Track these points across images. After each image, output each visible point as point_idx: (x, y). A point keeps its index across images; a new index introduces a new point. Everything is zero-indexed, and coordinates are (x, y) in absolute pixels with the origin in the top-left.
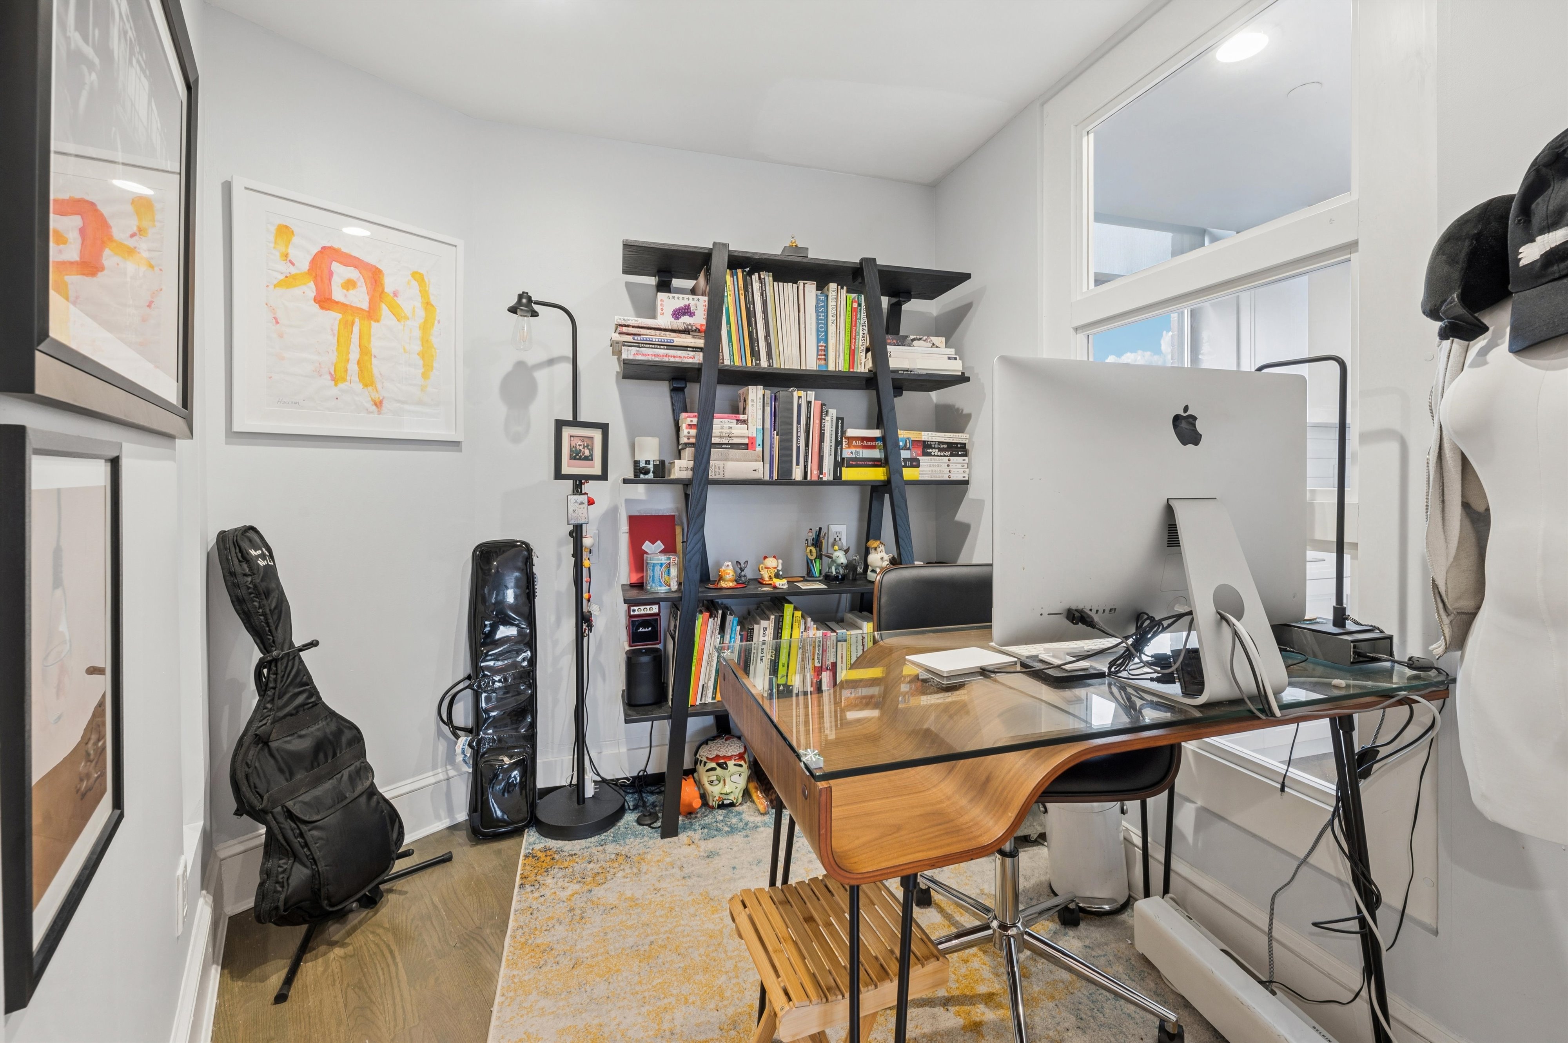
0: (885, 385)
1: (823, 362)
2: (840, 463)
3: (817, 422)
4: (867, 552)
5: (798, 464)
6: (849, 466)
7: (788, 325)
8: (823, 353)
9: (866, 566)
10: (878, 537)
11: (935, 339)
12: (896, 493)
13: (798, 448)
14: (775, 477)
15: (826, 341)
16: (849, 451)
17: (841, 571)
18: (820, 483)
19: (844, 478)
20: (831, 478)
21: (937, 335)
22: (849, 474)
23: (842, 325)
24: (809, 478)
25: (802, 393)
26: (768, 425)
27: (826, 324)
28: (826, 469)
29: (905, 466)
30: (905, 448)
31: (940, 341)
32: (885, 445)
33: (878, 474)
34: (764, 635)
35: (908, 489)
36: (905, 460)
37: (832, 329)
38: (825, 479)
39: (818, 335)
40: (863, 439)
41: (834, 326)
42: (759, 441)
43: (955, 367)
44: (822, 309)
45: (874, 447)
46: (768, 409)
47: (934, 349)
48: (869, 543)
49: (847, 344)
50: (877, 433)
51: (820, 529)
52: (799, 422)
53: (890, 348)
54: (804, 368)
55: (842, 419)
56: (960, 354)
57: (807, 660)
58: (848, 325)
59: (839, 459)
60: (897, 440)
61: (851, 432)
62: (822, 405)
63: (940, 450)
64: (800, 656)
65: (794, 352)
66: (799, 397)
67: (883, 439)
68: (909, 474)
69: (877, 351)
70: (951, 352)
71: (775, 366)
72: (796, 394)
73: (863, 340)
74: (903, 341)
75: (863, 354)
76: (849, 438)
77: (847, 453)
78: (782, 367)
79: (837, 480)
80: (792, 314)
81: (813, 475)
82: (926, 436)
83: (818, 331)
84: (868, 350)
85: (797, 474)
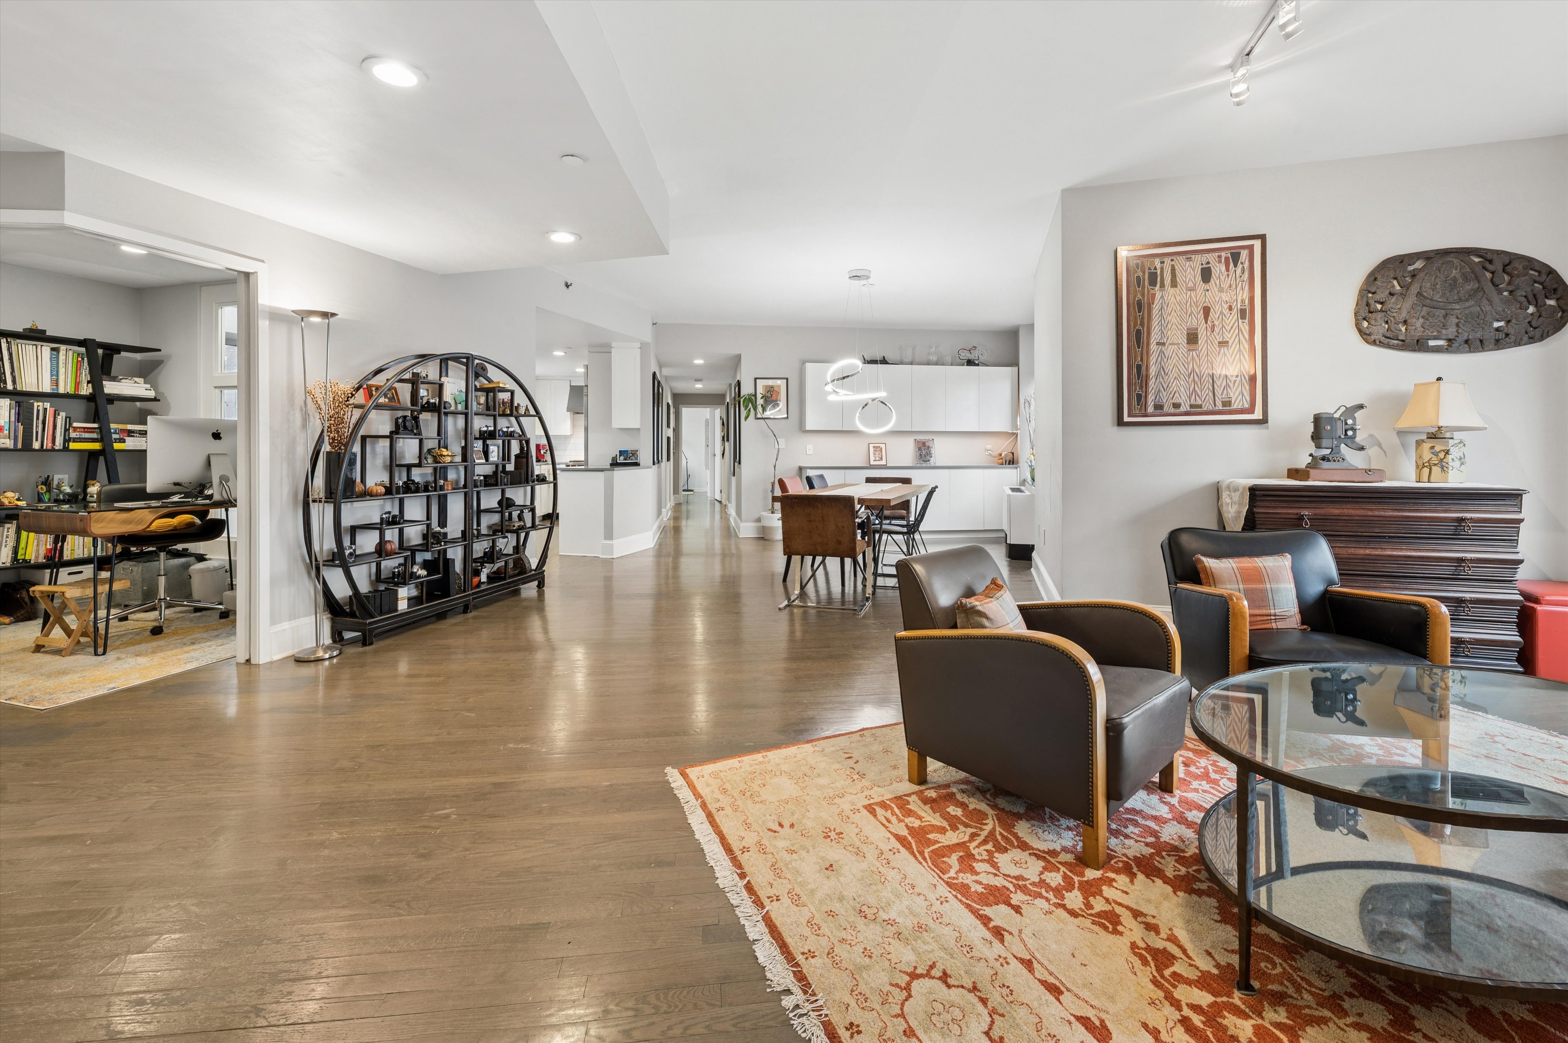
0: (101, 401)
1: (55, 387)
2: (67, 440)
3: (52, 419)
4: (86, 487)
5: (37, 440)
6: (74, 442)
7: (29, 367)
8: (56, 383)
9: (85, 494)
10: (94, 478)
11: (136, 379)
12: (108, 456)
13: (37, 432)
14: (20, 446)
15: (57, 375)
16: (75, 434)
17: (67, 497)
18: (53, 450)
19: (70, 448)
20: (61, 448)
21: (140, 377)
22: (73, 446)
23: (70, 369)
24: (45, 448)
25: (40, 404)
26: (13, 419)
27: (58, 367)
28: (57, 443)
29: (115, 442)
30: (115, 433)
31: (141, 380)
32: (101, 431)
33: (97, 446)
34: (8, 532)
35: (116, 454)
36: (115, 439)
37: (62, 371)
38: (57, 448)
39: (51, 373)
40: (84, 428)
41: (64, 369)
42: (7, 427)
43: (151, 394)
44: (55, 362)
45: (93, 432)
46: (13, 411)
47: (136, 385)
48: (88, 482)
49: (74, 378)
50: (96, 425)
51: (48, 476)
52: (38, 418)
53: (104, 382)
54: (41, 390)
55: (70, 418)
56: (154, 386)
57: (41, 546)
58: (74, 369)
59: (67, 438)
60: (110, 429)
61: (75, 425)
62: (55, 411)
63: (140, 434)
64: (36, 543)
65: (33, 381)
66: (38, 406)
67: (100, 428)
68: (117, 446)
69: (96, 382)
70: (148, 386)
71: (18, 389)
72: (36, 404)
73: (85, 376)
74: (114, 379)
75: (86, 384)
76: (74, 427)
77: (73, 435)
78: (24, 390)
79: (65, 449)
80: (32, 361)
81: (48, 445)
82: (130, 427)
83: (51, 370)
84: (89, 382)
85: (36, 445)
